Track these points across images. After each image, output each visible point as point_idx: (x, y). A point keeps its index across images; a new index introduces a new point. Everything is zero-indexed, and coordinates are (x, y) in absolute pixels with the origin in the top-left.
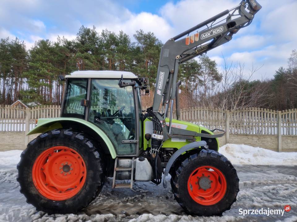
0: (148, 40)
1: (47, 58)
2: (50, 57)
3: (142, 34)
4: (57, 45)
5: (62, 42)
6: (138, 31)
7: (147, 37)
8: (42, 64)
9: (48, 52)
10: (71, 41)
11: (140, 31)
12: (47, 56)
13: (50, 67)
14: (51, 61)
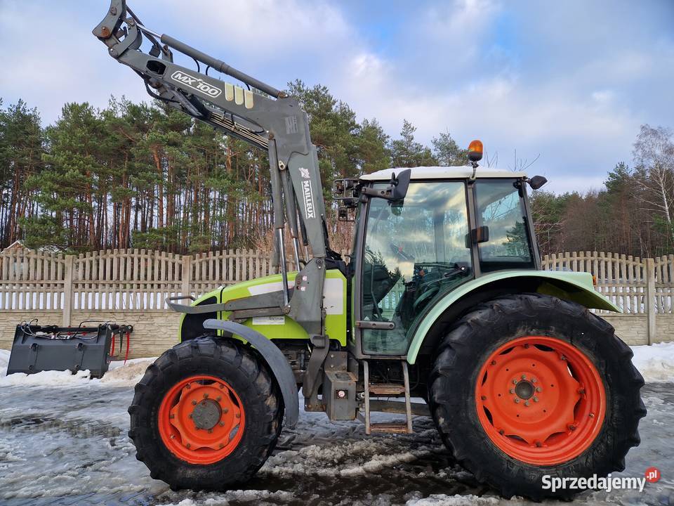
0: (315, 103)
1: (83, 145)
2: (90, 142)
3: (300, 91)
4: (108, 115)
5: (119, 108)
6: (291, 84)
7: (311, 97)
8: (70, 158)
9: (84, 130)
10: (139, 106)
11: (295, 83)
12: (83, 139)
13: (90, 166)
14: (93, 151)
